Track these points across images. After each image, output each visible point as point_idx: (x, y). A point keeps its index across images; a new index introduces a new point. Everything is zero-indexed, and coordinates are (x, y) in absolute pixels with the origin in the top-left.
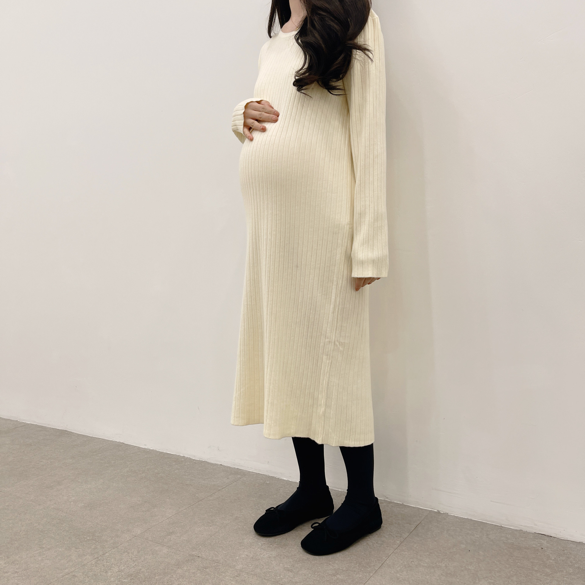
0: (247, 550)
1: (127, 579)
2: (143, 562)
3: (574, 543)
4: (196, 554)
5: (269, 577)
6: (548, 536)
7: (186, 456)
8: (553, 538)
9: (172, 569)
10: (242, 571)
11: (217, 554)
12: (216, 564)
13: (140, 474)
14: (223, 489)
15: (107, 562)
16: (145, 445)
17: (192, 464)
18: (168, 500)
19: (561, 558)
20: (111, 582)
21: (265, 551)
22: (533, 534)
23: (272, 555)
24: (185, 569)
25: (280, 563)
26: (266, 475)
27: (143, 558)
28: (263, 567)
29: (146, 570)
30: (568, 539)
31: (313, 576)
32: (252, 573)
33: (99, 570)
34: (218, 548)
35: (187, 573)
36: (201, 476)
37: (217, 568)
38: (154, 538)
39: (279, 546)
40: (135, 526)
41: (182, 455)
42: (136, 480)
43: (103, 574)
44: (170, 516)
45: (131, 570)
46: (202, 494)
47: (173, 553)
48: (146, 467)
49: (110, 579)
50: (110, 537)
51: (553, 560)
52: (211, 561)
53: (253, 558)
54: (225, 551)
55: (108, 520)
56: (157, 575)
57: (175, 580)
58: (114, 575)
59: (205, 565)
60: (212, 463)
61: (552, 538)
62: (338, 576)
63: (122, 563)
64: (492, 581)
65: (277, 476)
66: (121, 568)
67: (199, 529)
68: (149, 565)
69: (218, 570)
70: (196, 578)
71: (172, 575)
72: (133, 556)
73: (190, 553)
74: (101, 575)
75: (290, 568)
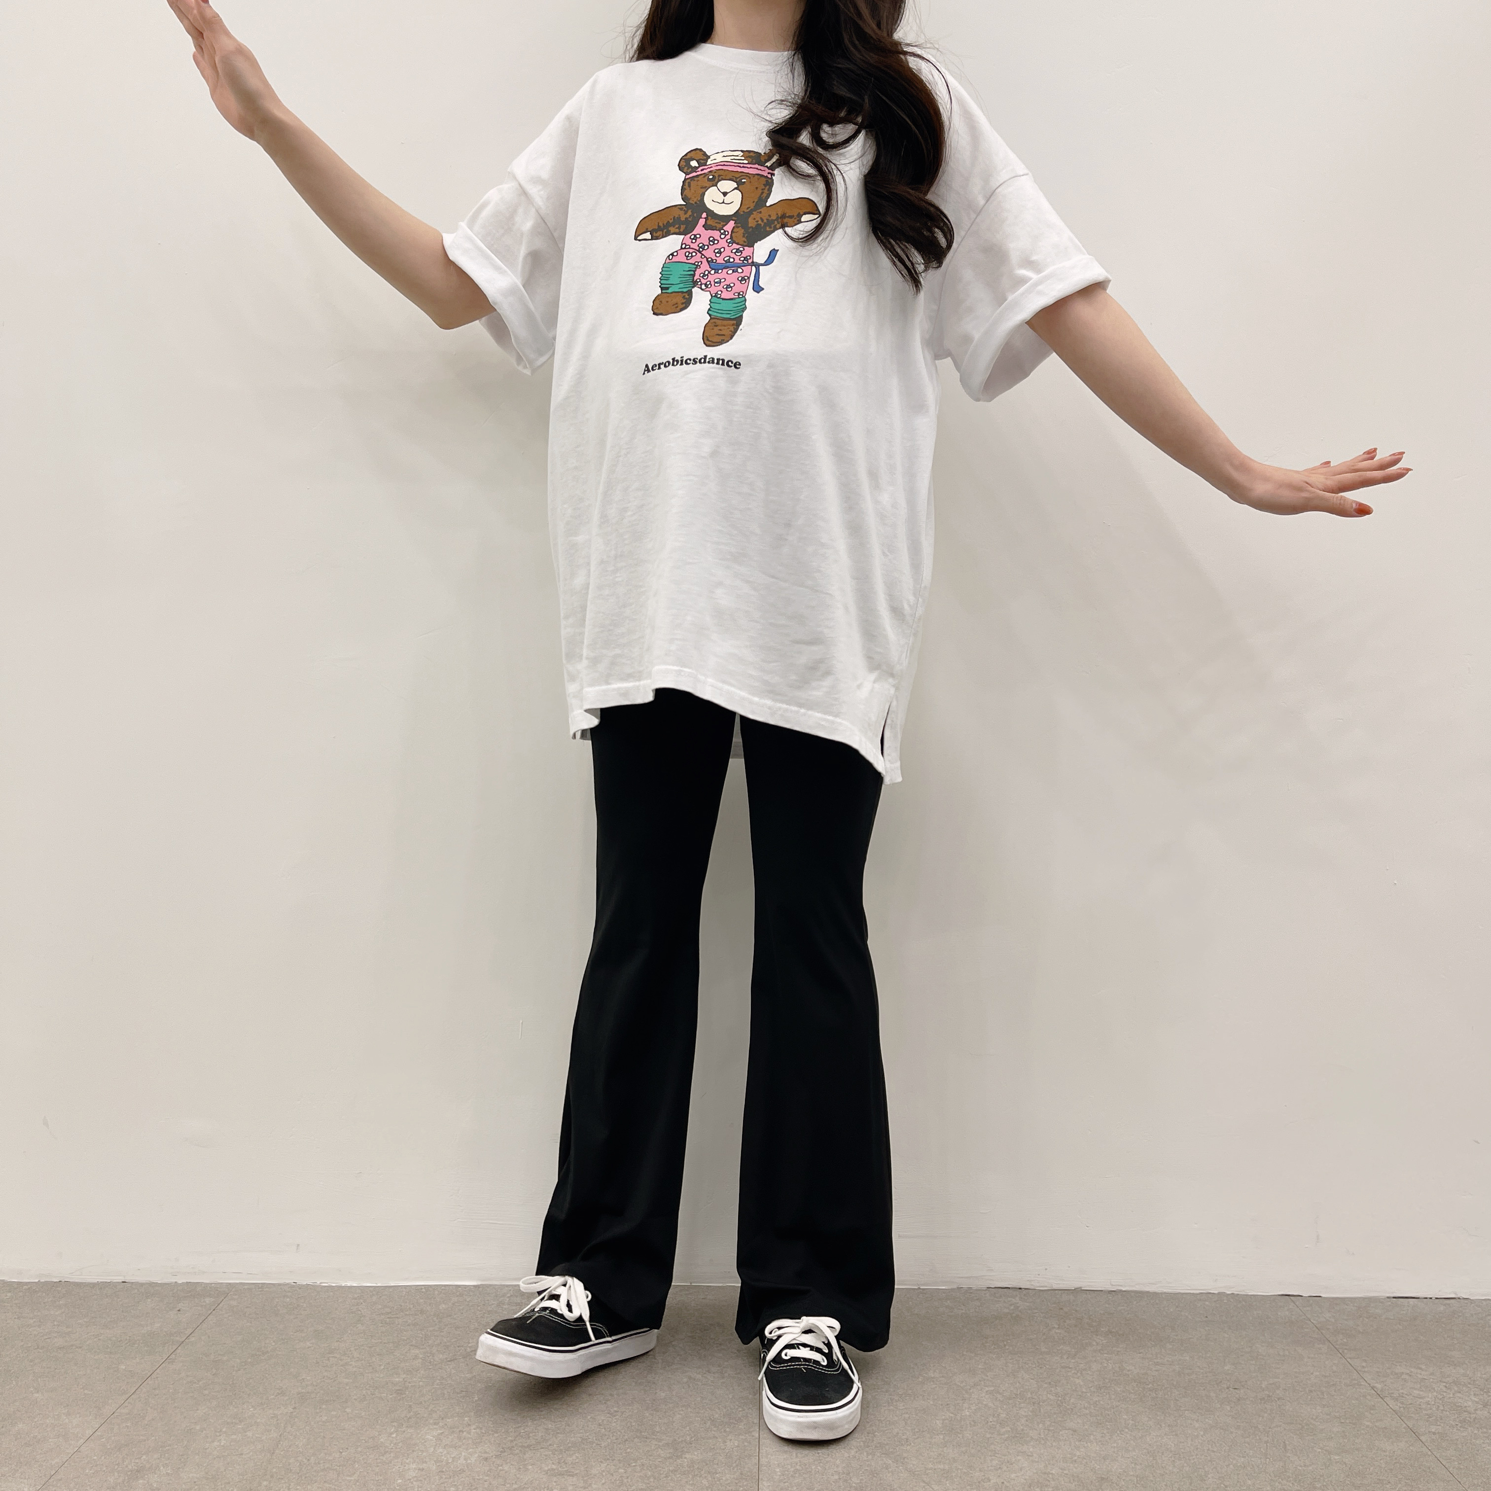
0: (409, 1460)
3: (1066, 1291)
6: (1014, 1288)
8: (1027, 1291)
22: (984, 1290)
23: (486, 1452)
26: (288, 1284)
31: (630, 1470)
36: (85, 1320)
44: (89, 1432)
51: (1059, 1328)
60: (91, 1283)
61: (1025, 1292)
62: (687, 1456)
64: (992, 1388)
67: (216, 1443)
75: (560, 1469)
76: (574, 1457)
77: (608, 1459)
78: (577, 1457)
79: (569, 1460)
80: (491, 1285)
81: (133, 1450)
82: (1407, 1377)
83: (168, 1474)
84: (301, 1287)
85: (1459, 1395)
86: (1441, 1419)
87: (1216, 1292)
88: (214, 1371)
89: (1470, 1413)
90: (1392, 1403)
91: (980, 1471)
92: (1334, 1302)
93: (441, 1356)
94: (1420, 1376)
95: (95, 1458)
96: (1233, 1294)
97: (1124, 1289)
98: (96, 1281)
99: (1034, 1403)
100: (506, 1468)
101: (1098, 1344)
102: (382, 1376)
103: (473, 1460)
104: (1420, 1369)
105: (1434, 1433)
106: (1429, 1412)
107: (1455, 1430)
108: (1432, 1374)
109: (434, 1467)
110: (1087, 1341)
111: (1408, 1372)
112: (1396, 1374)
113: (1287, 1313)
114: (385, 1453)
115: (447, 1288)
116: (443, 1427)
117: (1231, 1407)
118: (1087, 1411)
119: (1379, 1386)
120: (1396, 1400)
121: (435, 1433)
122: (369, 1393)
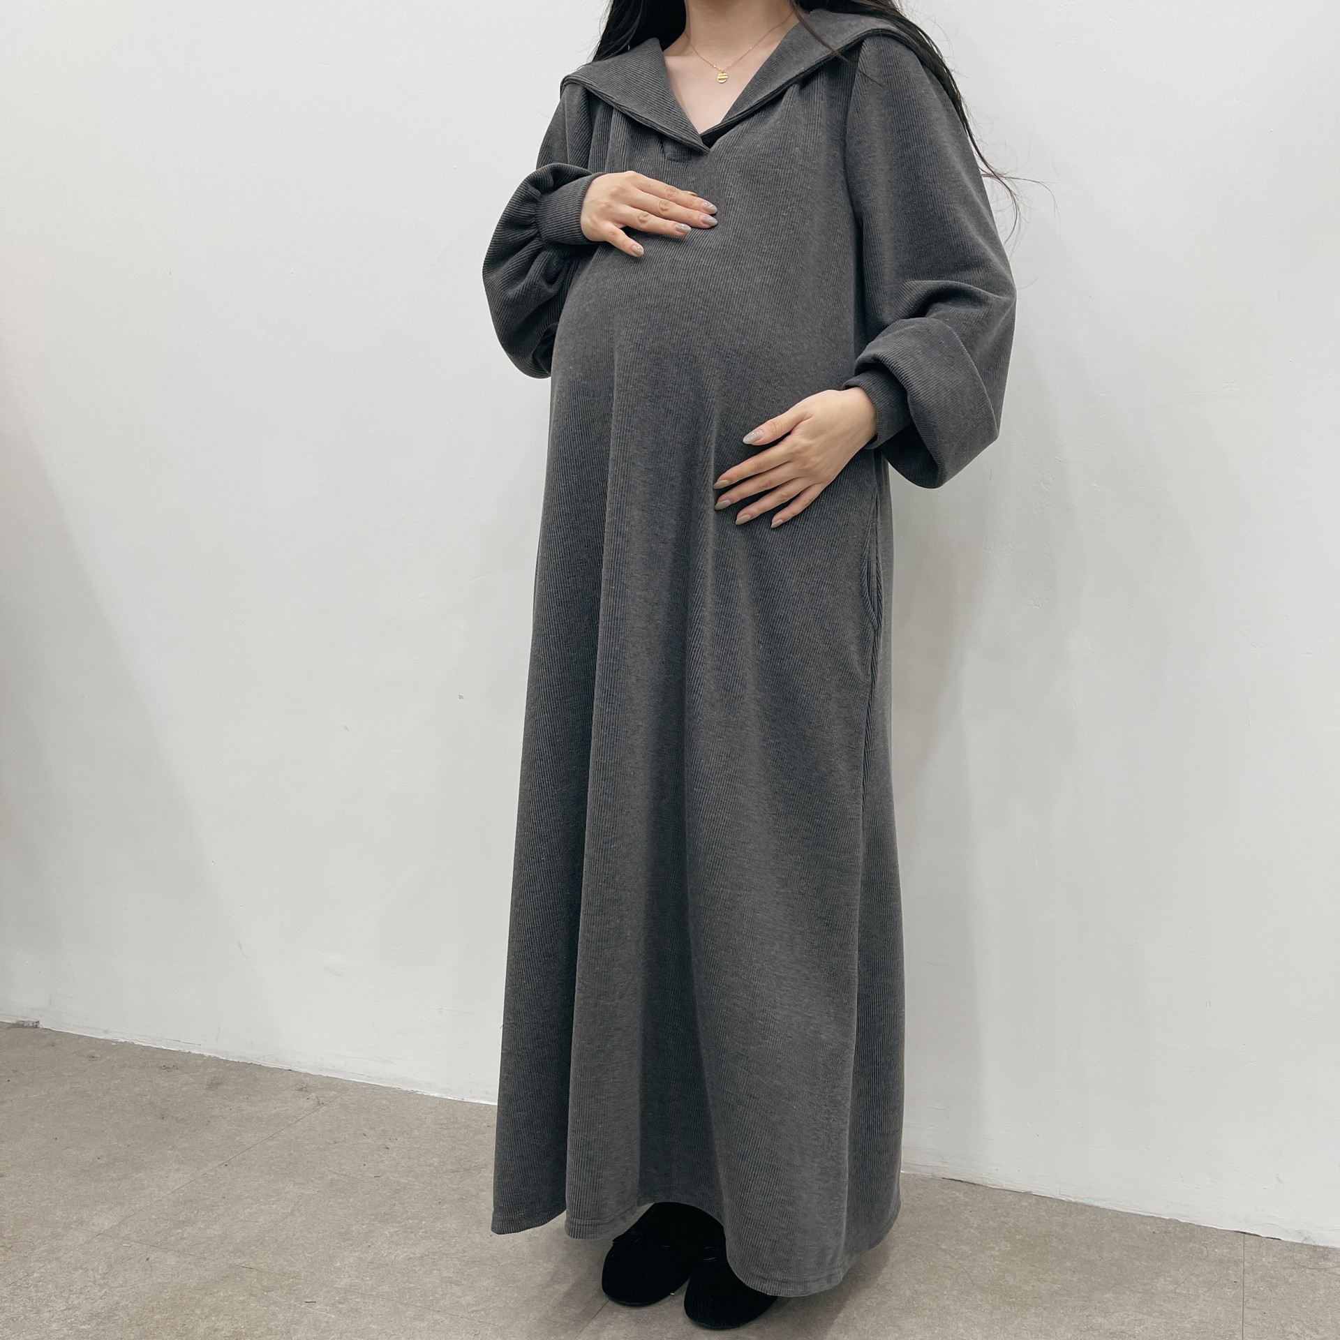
1: (89, 1324)
2: (122, 1286)
4: (244, 1262)
5: (410, 1298)
7: (207, 1054)
9: (191, 1298)
10: (350, 1291)
11: (292, 1259)
12: (291, 1280)
13: (99, 1097)
14: (299, 1123)
15: (37, 1291)
16: (106, 1032)
17: (221, 1070)
18: (169, 1152)
19: (991, 1223)
20: (51, 1331)
21: (399, 1247)
24: (222, 1295)
25: (432, 1269)
27: (123, 1279)
28: (397, 1280)
29: (131, 1302)
30: (1005, 1187)
32: (374, 1293)
33: (21, 1308)
34: (294, 1248)
35: (226, 1303)
37: (294, 1288)
38: (142, 1235)
39: (428, 1234)
40: (95, 1212)
41: (197, 1053)
42: (89, 1113)
43: (32, 1315)
45: (96, 1304)
46: (249, 1135)
47: (190, 1264)
48: (113, 1081)
49: (48, 1326)
50: (39, 1238)
52: (279, 1274)
53: (372, 1263)
54: (309, 1253)
55: (30, 1203)
56: (158, 1311)
57: (201, 1319)
58: (56, 1316)
59: (265, 1284)
63: (72, 1291)
65: (421, 1090)
66: (72, 1302)
68: (136, 1293)
69: (297, 1292)
70: (248, 1313)
71: (193, 1310)
72: (96, 1276)
73: (230, 1263)
74: (26, 1318)
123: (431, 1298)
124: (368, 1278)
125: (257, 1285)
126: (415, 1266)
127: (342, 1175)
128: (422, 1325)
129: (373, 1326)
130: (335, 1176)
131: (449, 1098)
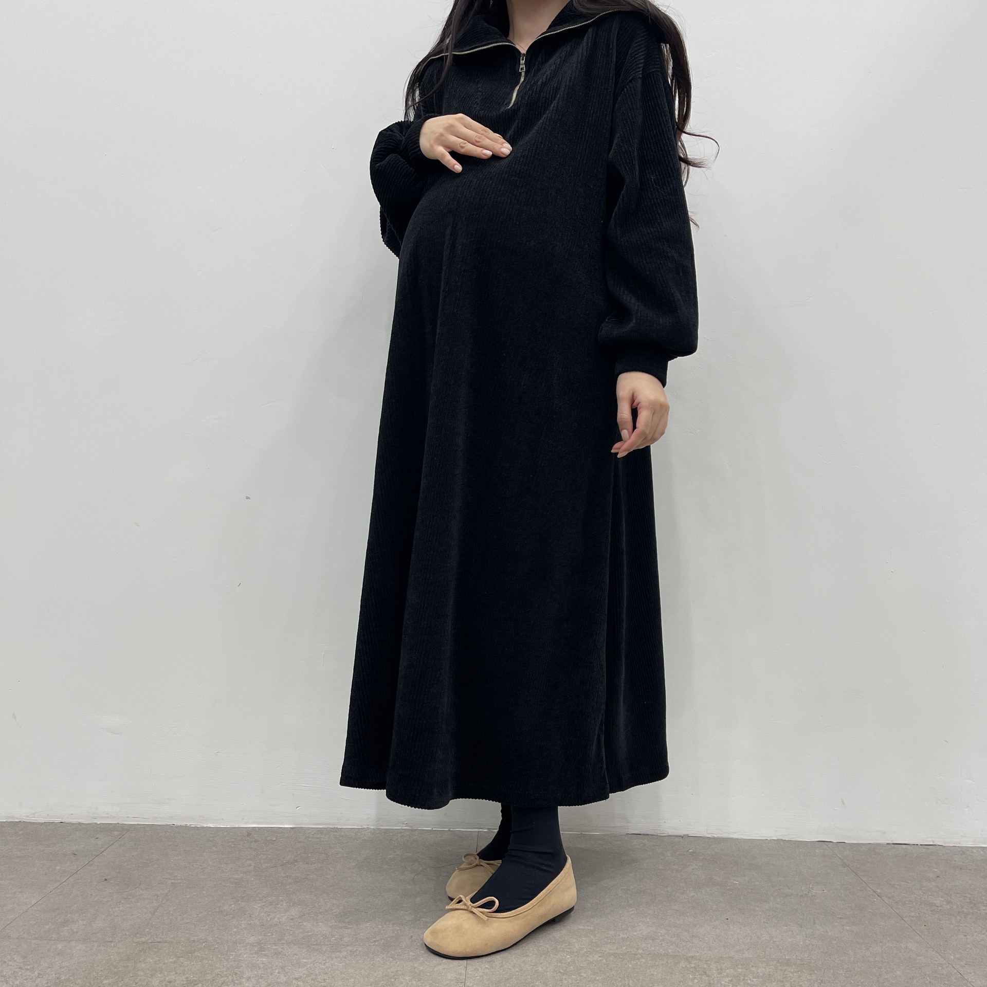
76: (350, 919)
77: (372, 920)
78: (351, 919)
79: (347, 921)
80: (301, 827)
81: (63, 911)
82: (898, 886)
83: (84, 924)
84: (178, 827)
85: (931, 897)
86: (919, 909)
87: (776, 839)
88: (118, 871)
89: (938, 907)
90: (886, 900)
91: (614, 930)
92: (853, 845)
93: (266, 865)
94: (906, 886)
95: (37, 915)
96: (788, 841)
97: (716, 836)
98: (44, 821)
99: (652, 896)
100: (305, 924)
101: (696, 865)
102: (227, 874)
103: (284, 919)
104: (908, 883)
105: (913, 917)
106: (911, 905)
107: (927, 916)
108: (914, 885)
109: (258, 923)
110: (689, 863)
111: (899, 884)
112: (890, 884)
113: (822, 851)
114: (227, 915)
115: (273, 829)
116: (265, 902)
117: (780, 900)
118: (686, 901)
119: (879, 891)
120: (889, 898)
121: (259, 905)
122: (218, 883)
123: (333, 938)
124: (269, 934)
125: (176, 951)
126: (300, 923)
127: (178, 879)
128: (344, 954)
129: (304, 960)
130: (173, 881)
131: (222, 826)
